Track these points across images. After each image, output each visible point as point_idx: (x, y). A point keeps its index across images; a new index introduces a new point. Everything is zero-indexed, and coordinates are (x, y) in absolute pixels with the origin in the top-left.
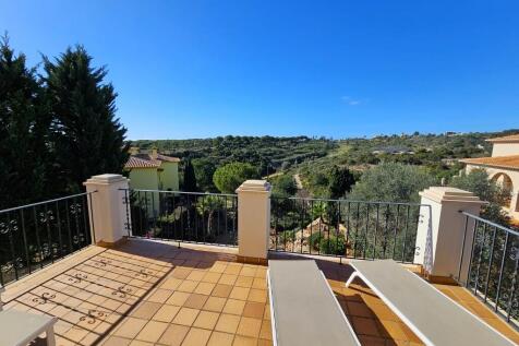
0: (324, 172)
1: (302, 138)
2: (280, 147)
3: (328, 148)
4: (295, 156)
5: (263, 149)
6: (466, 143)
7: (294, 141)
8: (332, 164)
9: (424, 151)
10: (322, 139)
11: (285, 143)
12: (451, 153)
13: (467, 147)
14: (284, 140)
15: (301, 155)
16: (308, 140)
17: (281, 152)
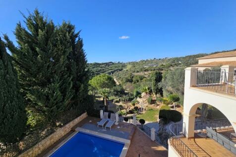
0: (127, 76)
1: (110, 63)
2: (101, 67)
3: (122, 66)
4: (110, 71)
5: (95, 69)
6: (175, 61)
7: (107, 64)
8: (129, 73)
9: (163, 65)
10: (119, 63)
11: (103, 65)
12: (171, 65)
13: (176, 63)
14: (103, 64)
15: (112, 70)
16: (113, 64)
17: (103, 70)
